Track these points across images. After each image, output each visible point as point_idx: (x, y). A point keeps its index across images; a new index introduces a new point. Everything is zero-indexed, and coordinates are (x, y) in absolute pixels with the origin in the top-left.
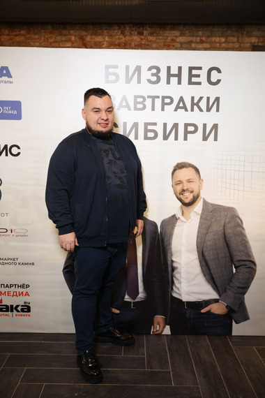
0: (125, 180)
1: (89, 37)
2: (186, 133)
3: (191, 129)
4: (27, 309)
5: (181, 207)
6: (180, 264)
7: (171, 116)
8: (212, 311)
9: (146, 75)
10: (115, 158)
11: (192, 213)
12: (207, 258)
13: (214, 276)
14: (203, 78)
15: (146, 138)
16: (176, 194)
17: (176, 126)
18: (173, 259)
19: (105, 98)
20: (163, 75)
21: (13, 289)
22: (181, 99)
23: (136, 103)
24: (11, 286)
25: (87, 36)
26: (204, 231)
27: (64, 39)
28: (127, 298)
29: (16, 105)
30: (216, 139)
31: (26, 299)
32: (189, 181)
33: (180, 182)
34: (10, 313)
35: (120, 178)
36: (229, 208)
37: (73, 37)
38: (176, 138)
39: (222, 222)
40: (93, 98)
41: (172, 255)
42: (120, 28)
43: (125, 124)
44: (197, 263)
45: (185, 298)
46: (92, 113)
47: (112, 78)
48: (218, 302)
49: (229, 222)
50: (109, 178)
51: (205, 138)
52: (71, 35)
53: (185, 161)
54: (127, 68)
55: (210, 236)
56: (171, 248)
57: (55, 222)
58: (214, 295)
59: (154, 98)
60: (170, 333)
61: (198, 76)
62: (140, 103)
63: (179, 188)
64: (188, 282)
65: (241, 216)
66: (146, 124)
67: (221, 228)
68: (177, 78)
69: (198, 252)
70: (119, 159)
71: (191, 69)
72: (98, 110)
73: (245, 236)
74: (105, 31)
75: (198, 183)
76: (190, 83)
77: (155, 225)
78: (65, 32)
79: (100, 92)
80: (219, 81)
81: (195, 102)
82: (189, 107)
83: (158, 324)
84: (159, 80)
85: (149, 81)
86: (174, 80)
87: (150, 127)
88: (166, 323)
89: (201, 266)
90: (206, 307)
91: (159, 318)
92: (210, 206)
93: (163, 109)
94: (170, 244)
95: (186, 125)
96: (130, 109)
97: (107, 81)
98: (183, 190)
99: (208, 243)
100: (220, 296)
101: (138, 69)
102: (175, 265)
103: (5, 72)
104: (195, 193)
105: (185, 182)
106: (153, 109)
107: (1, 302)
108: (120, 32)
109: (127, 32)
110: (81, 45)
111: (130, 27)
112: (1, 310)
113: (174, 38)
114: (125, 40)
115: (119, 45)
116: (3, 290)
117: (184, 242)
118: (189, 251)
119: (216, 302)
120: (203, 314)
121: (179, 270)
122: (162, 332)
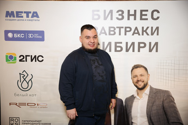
0: (105, 77)
2: (139, 47)
3: (142, 45)
5: (137, 91)
6: (137, 124)
7: (130, 38)
9: (116, 15)
10: (99, 64)
11: (144, 94)
12: (153, 121)
14: (149, 16)
15: (116, 51)
17: (133, 44)
18: (133, 121)
19: (93, 30)
20: (126, 15)
22: (136, 28)
23: (110, 31)
26: (151, 105)
29: (41, 33)
30: (157, 51)
32: (141, 75)
33: (136, 76)
35: (102, 76)
36: (166, 91)
38: (133, 51)
39: (162, 99)
40: (86, 30)
41: (132, 119)
43: (104, 43)
44: (147, 123)
46: (85, 39)
47: (96, 17)
49: (166, 99)
50: (95, 76)
51: (150, 50)
54: (105, 11)
55: (155, 108)
56: (131, 115)
57: (64, 102)
59: (120, 28)
61: (146, 15)
62: (112, 31)
63: (135, 79)
65: (173, 96)
66: (116, 43)
67: (161, 103)
68: (133, 17)
69: (147, 117)
70: (102, 65)
71: (141, 11)
72: (88, 37)
73: (176, 108)
75: (147, 77)
76: (141, 19)
77: (121, 101)
79: (89, 27)
80: (158, 18)
81: (144, 30)
82: (141, 33)
84: (123, 18)
85: (117, 18)
86: (132, 18)
87: (118, 45)
93: (125, 34)
94: (131, 112)
95: (139, 43)
96: (106, 35)
97: (93, 19)
98: (138, 81)
99: (154, 112)
101: (111, 12)
103: (35, 15)
104: (145, 82)
105: (139, 76)
106: (120, 34)
117: (139, 111)
118: (142, 117)
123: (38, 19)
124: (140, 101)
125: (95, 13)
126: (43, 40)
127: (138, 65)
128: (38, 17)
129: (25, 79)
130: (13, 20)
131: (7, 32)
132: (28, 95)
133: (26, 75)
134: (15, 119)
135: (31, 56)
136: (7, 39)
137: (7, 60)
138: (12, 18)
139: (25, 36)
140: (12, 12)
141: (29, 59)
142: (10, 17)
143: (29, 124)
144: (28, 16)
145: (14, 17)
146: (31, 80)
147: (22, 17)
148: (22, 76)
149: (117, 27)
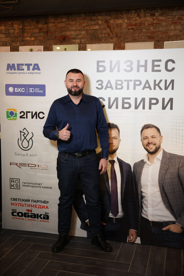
2: (151, 104)
4: (46, 217)
5: (147, 155)
6: (147, 194)
8: (171, 230)
9: (123, 66)
11: (155, 159)
12: (166, 191)
13: (171, 204)
14: (162, 67)
15: (123, 108)
16: (143, 145)
17: (143, 100)
18: (142, 190)
20: (135, 66)
21: (38, 204)
22: (147, 82)
23: (117, 84)
24: (38, 201)
25: (110, 20)
26: (163, 172)
27: (93, 23)
28: (111, 215)
30: (171, 108)
31: (46, 210)
32: (153, 137)
33: (147, 138)
34: (36, 219)
36: (182, 157)
38: (144, 108)
39: (177, 166)
41: (141, 188)
42: (137, 11)
43: (110, 99)
44: (159, 194)
45: (151, 219)
47: (101, 69)
48: (175, 223)
49: (182, 167)
51: (164, 108)
52: (99, 20)
54: (111, 62)
55: (168, 176)
56: (140, 183)
58: (172, 218)
59: (128, 81)
60: (140, 243)
61: (159, 66)
62: (119, 85)
63: (146, 142)
64: (153, 207)
66: (123, 99)
67: (176, 171)
68: (144, 68)
69: (160, 186)
71: (154, 61)
75: (159, 139)
76: (153, 70)
77: (129, 166)
78: (94, 18)
80: (173, 69)
81: (157, 83)
82: (152, 87)
83: (132, 235)
84: (132, 69)
85: (125, 70)
87: (126, 101)
88: (138, 235)
89: (162, 197)
90: (166, 226)
91: (132, 231)
93: (134, 89)
94: (140, 179)
95: (151, 99)
96: (112, 89)
97: (98, 71)
98: (149, 143)
99: (167, 181)
100: (176, 219)
101: (118, 63)
102: (143, 194)
103: (36, 67)
104: (157, 145)
105: (150, 138)
106: (128, 89)
107: (31, 212)
108: (136, 15)
109: (142, 15)
110: (106, 27)
111: (144, 10)
112: (31, 217)
113: (181, 16)
114: (141, 21)
115: (135, 25)
116: (33, 204)
117: (150, 179)
118: (153, 186)
119: (173, 224)
120: (164, 231)
121: (146, 198)
122: (135, 241)
123: (39, 71)
124: (150, 167)
125: (100, 64)
126: (44, 94)
127: (149, 125)
128: (39, 69)
129: (25, 138)
130: (13, 73)
131: (7, 86)
132: (29, 155)
133: (27, 133)
134: (15, 180)
135: (32, 112)
136: (8, 93)
137: (8, 117)
138: (13, 71)
139: (26, 90)
140: (13, 65)
141: (29, 115)
142: (11, 70)
143: (29, 186)
144: (29, 69)
145: (15, 70)
146: (31, 138)
147: (23, 70)
148: (22, 134)
149: (125, 81)
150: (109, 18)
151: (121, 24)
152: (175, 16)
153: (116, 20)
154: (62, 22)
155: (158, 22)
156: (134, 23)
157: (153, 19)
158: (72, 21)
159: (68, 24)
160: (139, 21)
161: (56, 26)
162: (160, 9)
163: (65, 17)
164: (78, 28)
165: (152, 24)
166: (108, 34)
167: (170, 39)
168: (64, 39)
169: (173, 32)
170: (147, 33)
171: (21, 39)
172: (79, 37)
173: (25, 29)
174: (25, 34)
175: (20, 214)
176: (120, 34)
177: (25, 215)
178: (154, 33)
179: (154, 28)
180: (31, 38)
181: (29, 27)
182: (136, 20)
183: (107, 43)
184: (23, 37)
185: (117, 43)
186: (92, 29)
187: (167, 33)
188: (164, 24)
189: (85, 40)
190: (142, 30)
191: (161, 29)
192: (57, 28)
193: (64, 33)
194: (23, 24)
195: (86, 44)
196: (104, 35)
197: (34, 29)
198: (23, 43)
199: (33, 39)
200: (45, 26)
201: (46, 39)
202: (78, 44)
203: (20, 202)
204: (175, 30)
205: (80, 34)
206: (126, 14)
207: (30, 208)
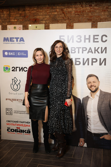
1: (65, 9)
2: (92, 62)
4: (29, 132)
5: (91, 93)
6: (90, 117)
8: (105, 138)
9: (76, 39)
11: (95, 95)
12: (102, 115)
13: (105, 123)
14: (100, 40)
15: (76, 64)
16: (88, 87)
17: (88, 59)
18: (88, 115)
20: (83, 39)
21: (24, 124)
22: (90, 48)
24: (23, 122)
25: (64, 8)
26: (100, 103)
27: (54, 11)
29: (26, 52)
30: (105, 65)
32: (94, 82)
33: (90, 82)
34: (22, 133)
37: (58, 10)
38: (88, 64)
39: (109, 100)
41: (87, 113)
42: (81, 3)
44: (98, 116)
45: (93, 132)
51: (101, 64)
52: (57, 9)
53: (92, 74)
54: (68, 36)
55: (103, 106)
56: (86, 110)
58: (106, 131)
59: (79, 48)
60: (87, 147)
61: (97, 39)
62: (73, 50)
63: (90, 85)
64: (94, 125)
66: (76, 59)
67: (108, 102)
68: (88, 40)
69: (98, 112)
71: (94, 36)
74: (73, 6)
75: (98, 83)
76: (94, 42)
77: (80, 100)
78: (54, 7)
80: (106, 41)
81: (96, 49)
82: (93, 52)
83: (82, 142)
84: (81, 41)
85: (77, 41)
87: (77, 60)
88: (85, 142)
89: (100, 118)
90: (102, 136)
91: (82, 140)
92: (103, 93)
93: (83, 53)
94: (86, 108)
95: (92, 59)
96: (69, 53)
99: (103, 108)
100: (108, 131)
102: (88, 117)
103: (22, 39)
104: (97, 87)
106: (79, 53)
107: (19, 129)
108: (80, 5)
109: (84, 5)
110: (62, 13)
111: (85, 3)
112: (19, 132)
113: (108, 7)
114: (83, 10)
115: (80, 12)
116: (20, 124)
117: (92, 107)
118: (94, 111)
119: (106, 134)
120: (101, 139)
121: (90, 119)
122: (83, 145)
123: (24, 42)
124: (93, 100)
125: (62, 38)
126: (27, 56)
128: (24, 41)
129: (15, 83)
130: (8, 43)
131: (4, 51)
132: (18, 94)
133: (16, 80)
134: (9, 109)
135: (20, 67)
136: (4, 56)
137: (4, 70)
138: (7, 42)
139: (15, 54)
140: (8, 38)
141: (18, 69)
142: (6, 41)
143: (18, 113)
144: (17, 41)
145: (8, 41)
146: (19, 83)
147: (14, 41)
148: (14, 81)
149: (77, 48)
150: (63, 7)
151: (71, 11)
152: (104, 6)
153: (67, 9)
154: (34, 10)
155: (94, 10)
156: (79, 11)
157: (91, 8)
158: (41, 9)
159: (38, 11)
160: (82, 9)
161: (30, 12)
162: (95, 2)
163: (36, 6)
164: (44, 14)
165: (90, 11)
166: (63, 18)
167: (101, 20)
168: (35, 21)
169: (103, 16)
170: (87, 17)
171: (8, 20)
172: (45, 20)
173: (11, 14)
174: (11, 18)
175: (13, 130)
176: (70, 17)
177: (16, 131)
178: (91, 17)
179: (91, 14)
180: (14, 20)
181: (13, 13)
182: (80, 9)
183: (63, 23)
184: (10, 19)
185: (68, 23)
186: (53, 15)
187: (100, 17)
188: (97, 11)
189: (49, 21)
190: (84, 15)
191: (96, 14)
192: (31, 14)
193: (35, 17)
194: (9, 11)
195: (49, 24)
196: (60, 18)
197: (17, 14)
198: (10, 23)
199: (16, 20)
200: (24, 12)
201: (24, 20)
202: (44, 24)
203: (12, 123)
204: (104, 15)
205: (46, 17)
206: (74, 5)
207: (18, 127)
